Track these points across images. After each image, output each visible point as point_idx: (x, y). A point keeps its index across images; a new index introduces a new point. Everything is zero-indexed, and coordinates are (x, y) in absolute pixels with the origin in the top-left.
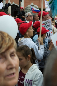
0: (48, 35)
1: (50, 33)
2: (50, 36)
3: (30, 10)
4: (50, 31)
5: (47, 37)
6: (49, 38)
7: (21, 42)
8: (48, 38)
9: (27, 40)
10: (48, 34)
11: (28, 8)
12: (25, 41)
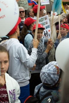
0: (45, 34)
1: (48, 31)
2: (48, 35)
3: (23, 4)
4: (48, 30)
5: (44, 36)
6: (47, 38)
7: (5, 44)
8: (45, 38)
9: (12, 41)
10: (46, 32)
11: (22, 2)
12: (10, 42)
